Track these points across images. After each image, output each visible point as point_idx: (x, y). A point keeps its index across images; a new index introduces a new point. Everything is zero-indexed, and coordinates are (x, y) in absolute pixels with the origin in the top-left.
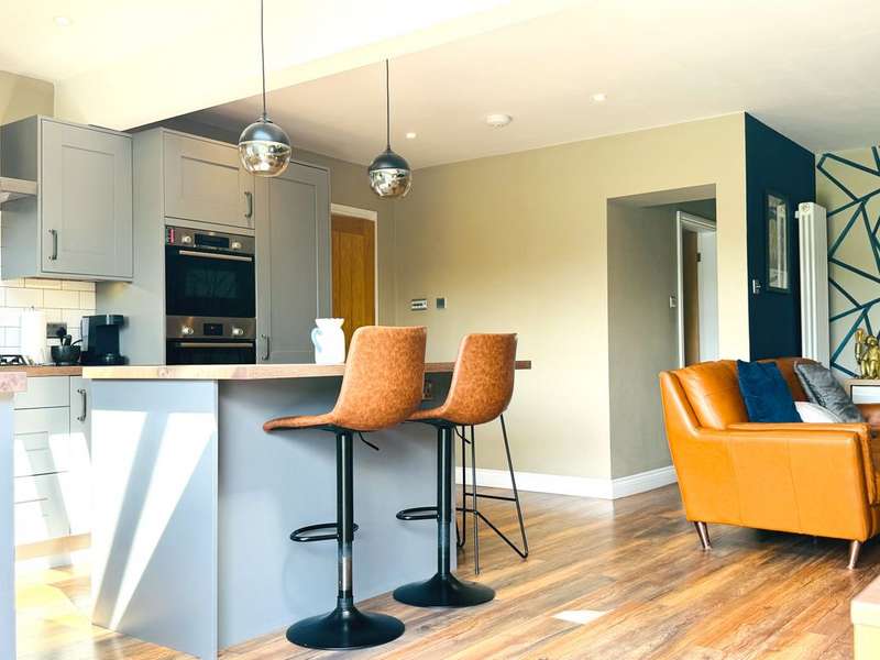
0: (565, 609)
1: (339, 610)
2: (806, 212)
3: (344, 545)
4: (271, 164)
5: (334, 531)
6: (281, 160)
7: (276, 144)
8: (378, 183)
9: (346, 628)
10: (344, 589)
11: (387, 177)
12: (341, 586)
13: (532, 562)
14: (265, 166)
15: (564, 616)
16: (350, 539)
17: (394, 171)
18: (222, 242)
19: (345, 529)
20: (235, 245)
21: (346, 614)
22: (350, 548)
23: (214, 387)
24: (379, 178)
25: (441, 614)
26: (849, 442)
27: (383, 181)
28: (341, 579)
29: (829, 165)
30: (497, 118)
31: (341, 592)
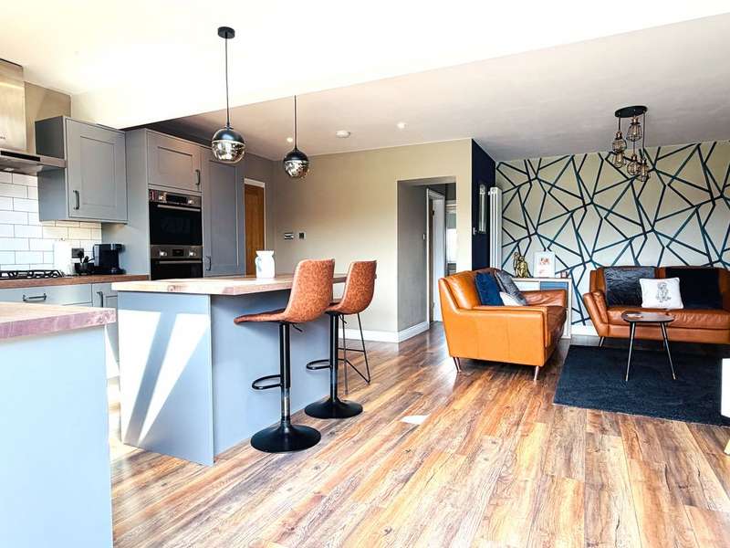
0: (406, 415)
1: (282, 428)
2: (494, 192)
3: (285, 390)
4: (233, 155)
5: (278, 381)
6: (239, 152)
7: (237, 143)
8: (290, 168)
9: (286, 440)
10: (286, 415)
11: (296, 165)
12: (283, 414)
13: (374, 386)
14: (229, 156)
15: (406, 419)
16: (288, 386)
17: (300, 162)
18: (181, 199)
19: (284, 380)
20: (190, 202)
21: (287, 430)
22: (288, 391)
23: (207, 299)
24: (290, 165)
25: (338, 423)
26: (539, 316)
27: (293, 167)
28: (283, 409)
29: (502, 168)
30: (342, 133)
31: (283, 417)
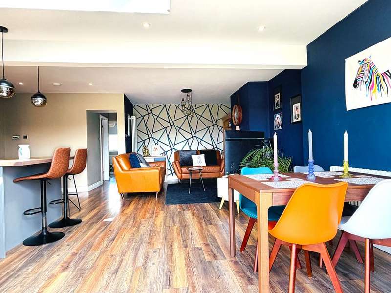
1: (42, 233)
2: (133, 118)
3: (44, 214)
4: (7, 94)
5: (40, 210)
6: (12, 92)
9: (45, 238)
10: (44, 226)
14: (5, 94)
16: (46, 211)
21: (45, 234)
22: (46, 214)
23: (2, 169)
26: (158, 171)
28: (43, 223)
29: (136, 107)
31: (43, 228)
